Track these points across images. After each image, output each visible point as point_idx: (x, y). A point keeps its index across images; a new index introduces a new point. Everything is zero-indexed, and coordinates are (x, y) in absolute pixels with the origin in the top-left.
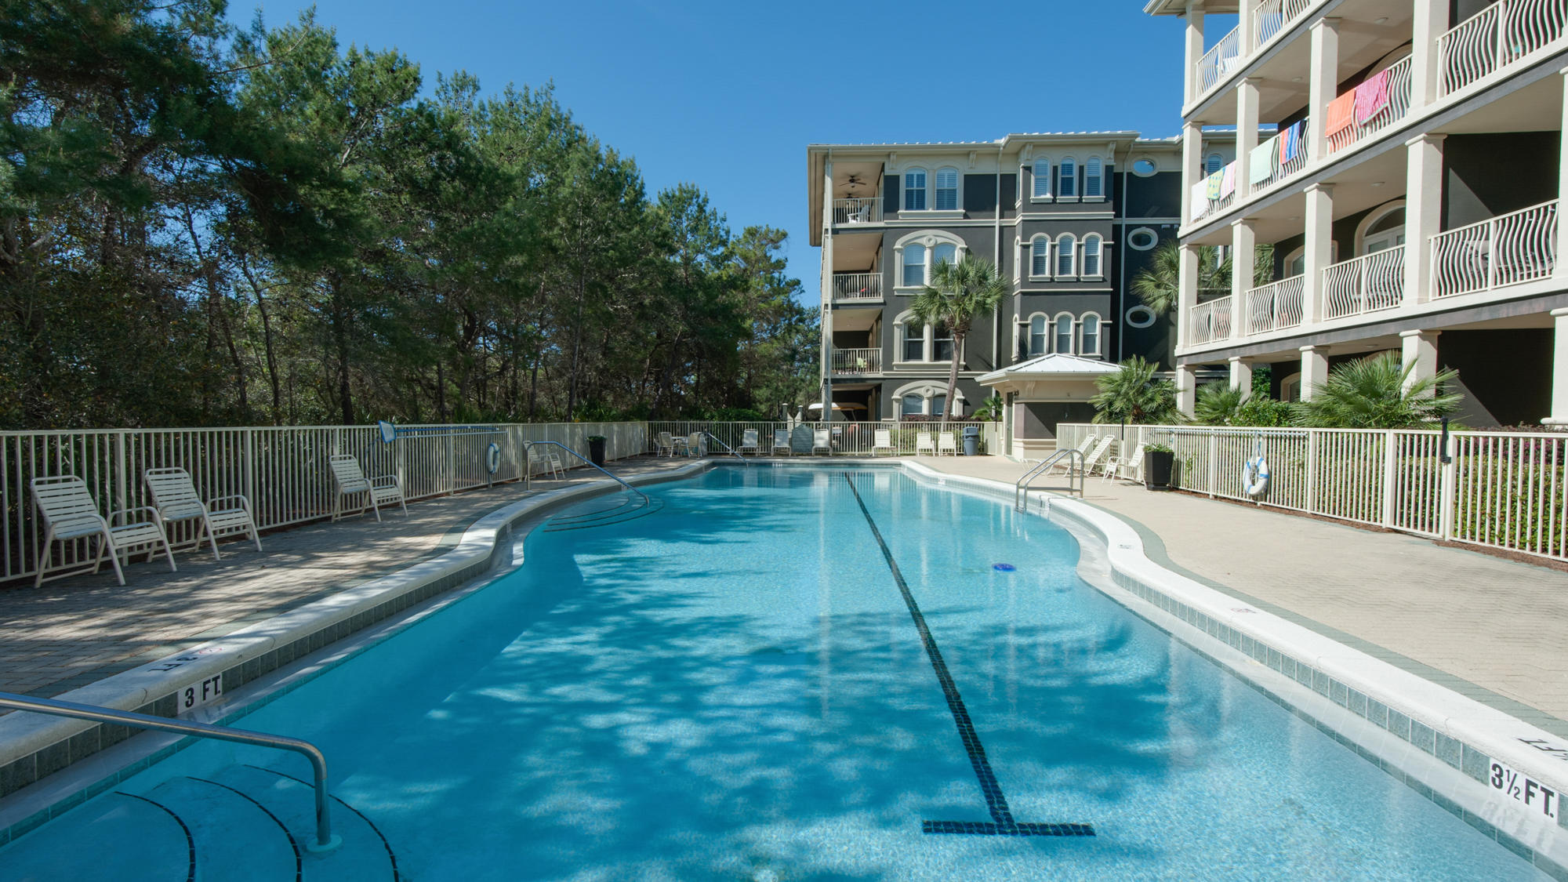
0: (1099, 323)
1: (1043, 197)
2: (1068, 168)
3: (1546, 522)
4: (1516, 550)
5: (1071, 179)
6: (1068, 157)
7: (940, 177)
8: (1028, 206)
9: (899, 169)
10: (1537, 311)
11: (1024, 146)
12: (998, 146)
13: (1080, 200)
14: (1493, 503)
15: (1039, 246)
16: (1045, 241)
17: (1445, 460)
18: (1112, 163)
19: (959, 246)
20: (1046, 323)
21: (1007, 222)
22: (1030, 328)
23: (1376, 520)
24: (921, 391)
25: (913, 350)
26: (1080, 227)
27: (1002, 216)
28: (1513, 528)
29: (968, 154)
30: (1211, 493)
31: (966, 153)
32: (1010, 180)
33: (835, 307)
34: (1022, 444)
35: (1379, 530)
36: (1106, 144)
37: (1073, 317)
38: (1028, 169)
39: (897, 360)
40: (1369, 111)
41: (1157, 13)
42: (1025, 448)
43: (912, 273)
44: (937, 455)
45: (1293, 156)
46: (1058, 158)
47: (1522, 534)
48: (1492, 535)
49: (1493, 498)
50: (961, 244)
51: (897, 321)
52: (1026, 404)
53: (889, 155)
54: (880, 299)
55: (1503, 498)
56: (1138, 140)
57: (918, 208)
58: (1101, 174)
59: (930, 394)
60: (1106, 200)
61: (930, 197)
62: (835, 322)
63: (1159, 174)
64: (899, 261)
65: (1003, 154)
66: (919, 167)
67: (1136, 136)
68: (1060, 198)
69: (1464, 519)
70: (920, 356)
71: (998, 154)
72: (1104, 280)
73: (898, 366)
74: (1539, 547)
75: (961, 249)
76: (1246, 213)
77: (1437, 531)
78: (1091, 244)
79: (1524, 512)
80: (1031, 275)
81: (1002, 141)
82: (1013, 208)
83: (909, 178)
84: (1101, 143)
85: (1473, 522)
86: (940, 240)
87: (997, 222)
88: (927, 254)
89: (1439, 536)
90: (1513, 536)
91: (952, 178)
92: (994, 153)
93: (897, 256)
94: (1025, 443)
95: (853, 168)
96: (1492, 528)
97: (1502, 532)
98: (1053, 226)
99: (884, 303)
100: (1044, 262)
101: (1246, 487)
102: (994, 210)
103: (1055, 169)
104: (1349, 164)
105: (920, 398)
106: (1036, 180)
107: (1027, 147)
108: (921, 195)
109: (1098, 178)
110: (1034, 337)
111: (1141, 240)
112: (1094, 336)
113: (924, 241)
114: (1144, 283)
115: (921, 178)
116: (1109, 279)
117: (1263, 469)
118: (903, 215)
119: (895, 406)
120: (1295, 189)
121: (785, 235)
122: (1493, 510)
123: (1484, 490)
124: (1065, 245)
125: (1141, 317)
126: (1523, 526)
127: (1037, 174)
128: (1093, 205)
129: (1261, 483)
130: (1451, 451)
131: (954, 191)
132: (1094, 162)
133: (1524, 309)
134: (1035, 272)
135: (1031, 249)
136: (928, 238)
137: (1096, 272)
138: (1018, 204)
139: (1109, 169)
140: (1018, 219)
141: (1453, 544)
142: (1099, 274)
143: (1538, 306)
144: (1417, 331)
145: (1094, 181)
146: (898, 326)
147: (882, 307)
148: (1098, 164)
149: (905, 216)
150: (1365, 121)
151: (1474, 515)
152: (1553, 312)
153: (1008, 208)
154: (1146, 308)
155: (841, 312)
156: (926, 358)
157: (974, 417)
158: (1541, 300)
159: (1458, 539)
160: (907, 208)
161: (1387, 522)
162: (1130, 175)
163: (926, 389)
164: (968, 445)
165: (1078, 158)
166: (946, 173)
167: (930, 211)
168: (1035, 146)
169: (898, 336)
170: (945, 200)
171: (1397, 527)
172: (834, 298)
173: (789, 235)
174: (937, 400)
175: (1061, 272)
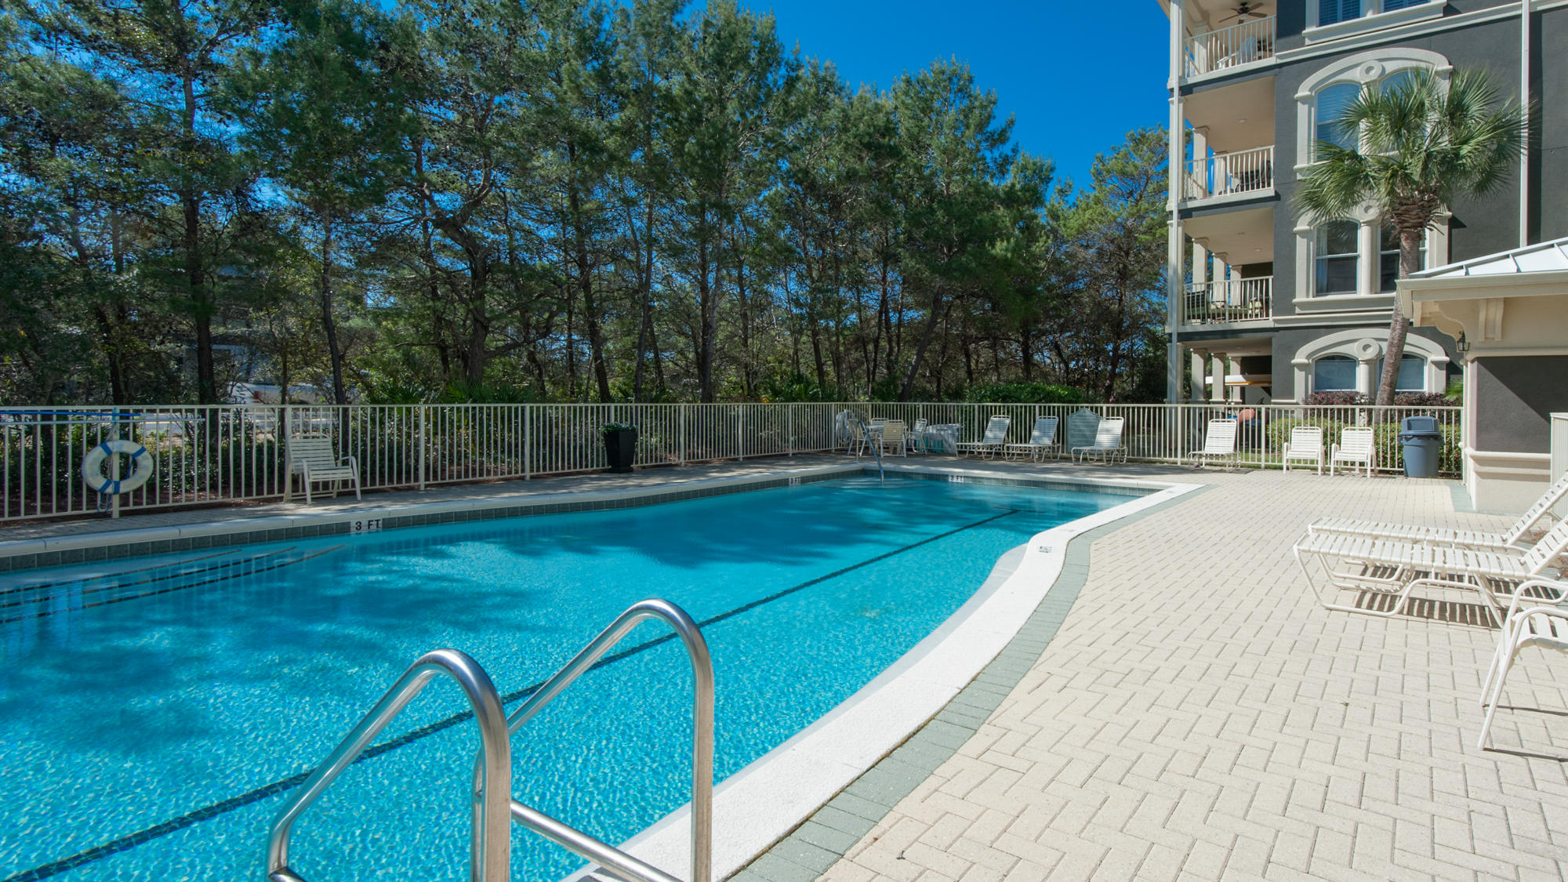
19: (1436, 69)
24: (1353, 350)
25: (1335, 277)
33: (1186, 213)
34: (1473, 464)
39: (1303, 294)
42: (1480, 474)
43: (1333, 134)
50: (1439, 65)
51: (1303, 226)
52: (1483, 362)
54: (1269, 191)
57: (1345, 17)
59: (1372, 353)
64: (1304, 118)
70: (1352, 286)
73: (1302, 305)
75: (1440, 72)
86: (1391, 67)
87: (1523, 6)
88: (1364, 95)
93: (1302, 110)
94: (1478, 461)
99: (1277, 197)
105: (1350, 362)
113: (1356, 73)
118: (1312, 35)
119: (1299, 377)
136: (1365, 67)
146: (1305, 233)
147: (1271, 204)
149: (1318, 36)
155: (1197, 221)
156: (1363, 288)
160: (1322, 22)
163: (1364, 346)
164: (1411, 453)
167: (1370, 16)
169: (1305, 251)
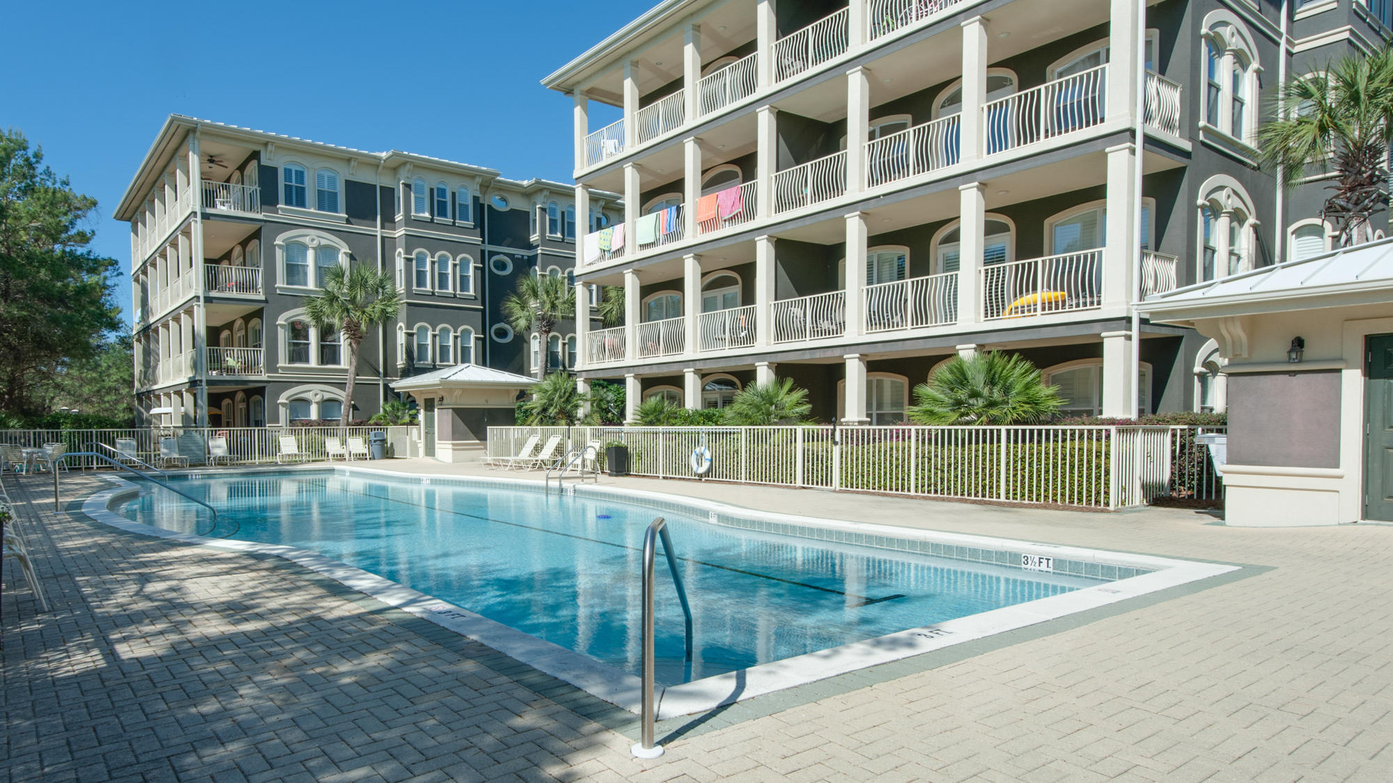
0: (473, 336)
1: (421, 215)
2: (442, 192)
3: (891, 474)
4: (876, 491)
5: (445, 202)
6: (442, 182)
7: (320, 177)
8: (409, 221)
9: (277, 161)
10: (836, 355)
11: (405, 164)
12: (380, 159)
13: (454, 223)
14: (863, 466)
15: (421, 260)
16: (426, 256)
17: (835, 443)
18: (478, 194)
19: (343, 250)
20: (430, 334)
21: (388, 233)
22: (415, 337)
23: (791, 482)
24: (309, 396)
25: (298, 353)
26: (454, 248)
27: (383, 227)
28: (874, 479)
29: (349, 160)
30: (661, 475)
31: (348, 159)
32: (389, 193)
33: (208, 300)
34: (451, 446)
35: (795, 488)
36: (473, 177)
37: (452, 331)
38: (407, 186)
39: (282, 362)
40: (728, 212)
41: (551, 88)
42: (454, 450)
43: (294, 271)
44: (350, 460)
45: (672, 231)
46: (433, 181)
47: (879, 482)
48: (863, 484)
49: (863, 463)
50: (344, 249)
51: (281, 321)
52: (453, 409)
53: (266, 144)
54: (262, 297)
55: (868, 463)
56: (498, 178)
57: (297, 205)
58: (470, 203)
59: (318, 398)
60: (475, 227)
61: (310, 196)
62: (208, 315)
63: (512, 211)
64: (280, 258)
65: (384, 167)
66: (330, 169)
67: (498, 175)
68: (437, 219)
69: (847, 476)
70: (307, 360)
71: (378, 166)
72: (476, 298)
73: (283, 368)
74: (888, 488)
75: (345, 253)
76: (636, 266)
77: (831, 485)
78: (464, 264)
79: (880, 469)
80: (414, 288)
81: (384, 155)
82: (393, 221)
83: (288, 172)
84: (470, 175)
85: (852, 478)
86: (323, 242)
87: (379, 231)
88: (310, 254)
89: (833, 488)
90: (874, 484)
91: (332, 181)
92: (375, 164)
93: (278, 252)
94: (453, 445)
95: (215, 148)
96: (862, 480)
97: (868, 482)
98: (433, 245)
99: (266, 301)
100: (425, 276)
101: (694, 469)
102: (376, 220)
103: (432, 190)
104: (716, 245)
105: (307, 402)
106: (415, 197)
107: (408, 166)
108: (301, 192)
109: (467, 206)
110: (420, 346)
111: (502, 266)
112: (469, 348)
113: (307, 240)
114: (512, 305)
115: (300, 175)
116: (479, 297)
117: (708, 455)
118: (282, 209)
119: (282, 410)
120: (677, 255)
121: (94, 204)
122: (863, 470)
123: (857, 459)
124: (443, 262)
125: (502, 333)
126: (880, 477)
127: (415, 193)
128: (464, 230)
129: (706, 465)
130: (838, 438)
131: (335, 194)
132: (463, 190)
133: (829, 353)
134: (419, 285)
135: (414, 262)
136: (311, 239)
137: (468, 291)
138: (399, 217)
139: (476, 199)
140: (400, 232)
141: (841, 491)
142: (472, 292)
143: (837, 353)
144: (766, 363)
145: (464, 207)
146: (282, 326)
147: (263, 305)
148: (468, 193)
149: (284, 211)
150: (726, 217)
151: (852, 474)
152: (845, 357)
153: (388, 220)
154: (507, 326)
155: (215, 306)
156: (313, 362)
157: (372, 422)
158: (838, 349)
159: (844, 488)
160: (286, 204)
161: (799, 483)
162: (489, 207)
163: (315, 394)
164: (376, 448)
165: (451, 185)
166: (326, 174)
167: (312, 210)
168: (416, 166)
169: (283, 337)
170: (326, 201)
171: (806, 485)
172: (205, 291)
173: (99, 205)
174: (328, 405)
175: (441, 287)
